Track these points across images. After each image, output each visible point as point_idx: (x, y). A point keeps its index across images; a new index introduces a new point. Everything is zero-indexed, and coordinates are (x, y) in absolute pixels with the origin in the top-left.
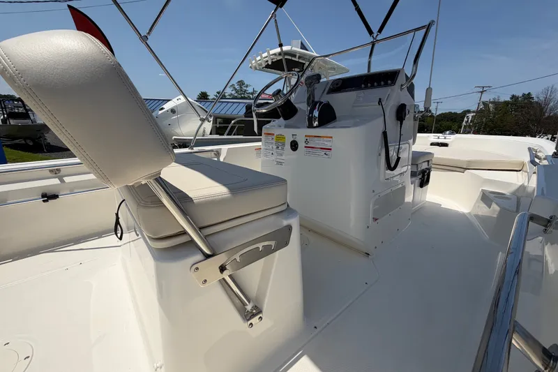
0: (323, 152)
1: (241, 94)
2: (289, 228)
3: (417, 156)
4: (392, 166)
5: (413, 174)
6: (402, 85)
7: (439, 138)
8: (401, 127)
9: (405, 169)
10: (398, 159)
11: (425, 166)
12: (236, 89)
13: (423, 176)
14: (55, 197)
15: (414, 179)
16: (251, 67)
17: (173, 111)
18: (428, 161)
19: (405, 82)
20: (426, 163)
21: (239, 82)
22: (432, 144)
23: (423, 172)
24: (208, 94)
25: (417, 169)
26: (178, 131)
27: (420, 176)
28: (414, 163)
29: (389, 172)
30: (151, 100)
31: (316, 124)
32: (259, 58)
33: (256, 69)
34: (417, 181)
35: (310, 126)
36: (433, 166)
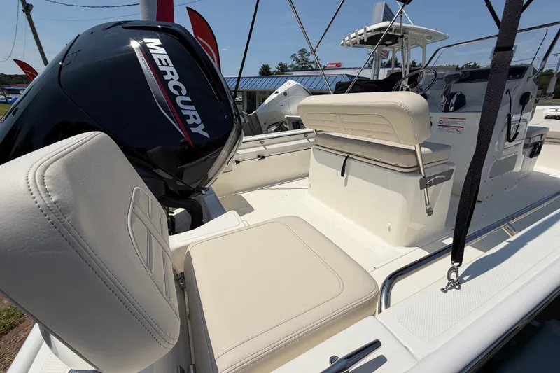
0: (455, 129)
1: (302, 64)
2: (452, 170)
3: (532, 130)
4: (512, 137)
5: (525, 146)
6: (529, 78)
7: (557, 111)
8: (523, 110)
9: (520, 142)
10: (517, 134)
11: (538, 139)
12: (296, 59)
13: (535, 148)
14: (263, 157)
15: (525, 150)
16: (343, 45)
17: (285, 94)
18: (542, 135)
19: (532, 74)
20: (540, 137)
21: (300, 51)
22: (546, 118)
23: (535, 145)
24: (270, 67)
25: (530, 142)
26: (288, 111)
27: (532, 148)
28: (528, 137)
29: (507, 143)
30: (231, 78)
31: (452, 109)
32: (354, 35)
33: (349, 45)
34: (528, 151)
35: (447, 110)
36: (546, 140)
